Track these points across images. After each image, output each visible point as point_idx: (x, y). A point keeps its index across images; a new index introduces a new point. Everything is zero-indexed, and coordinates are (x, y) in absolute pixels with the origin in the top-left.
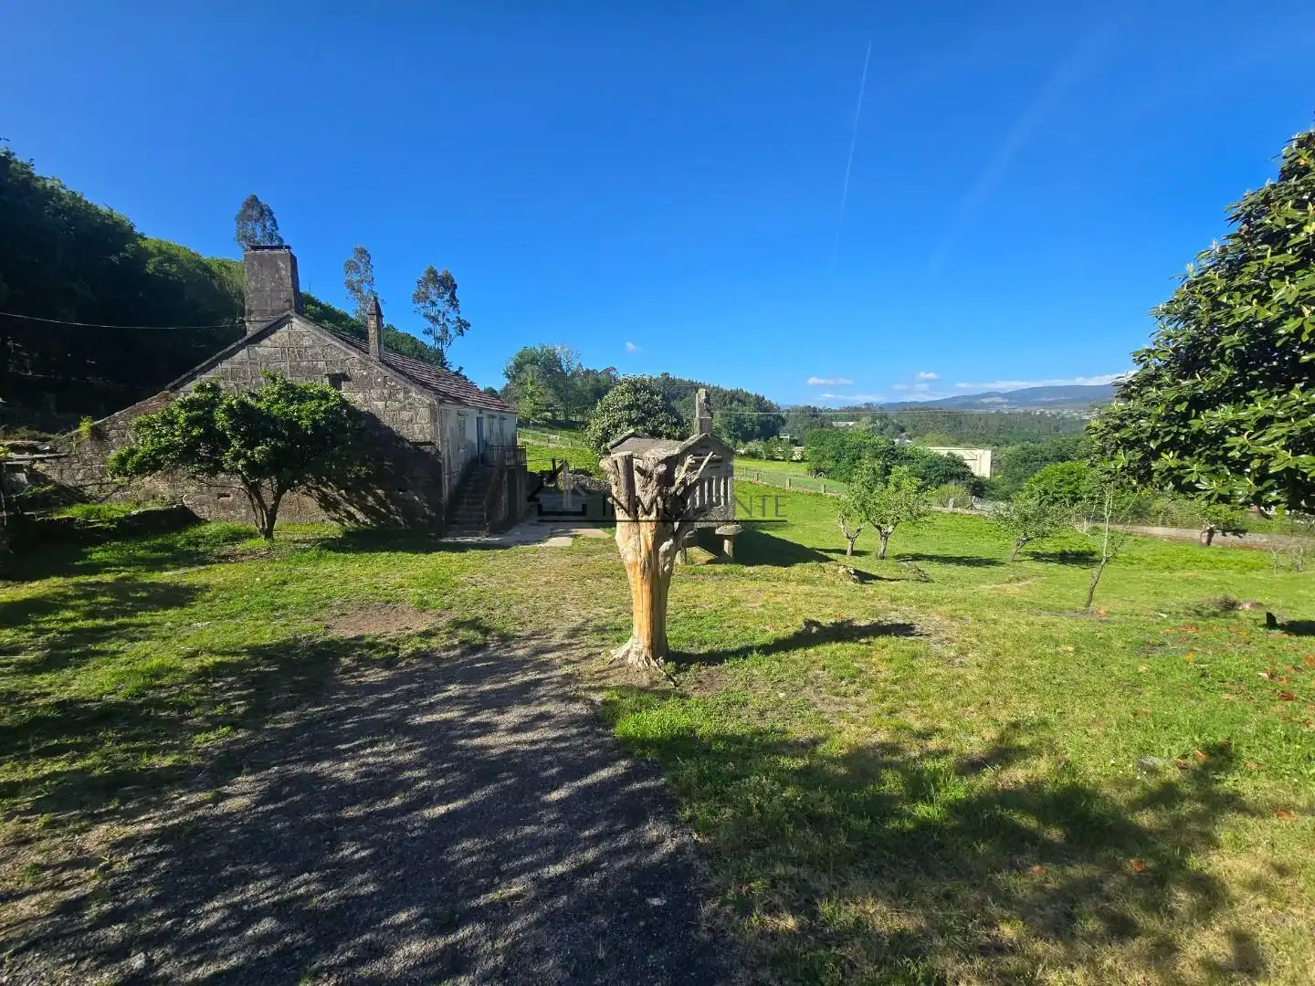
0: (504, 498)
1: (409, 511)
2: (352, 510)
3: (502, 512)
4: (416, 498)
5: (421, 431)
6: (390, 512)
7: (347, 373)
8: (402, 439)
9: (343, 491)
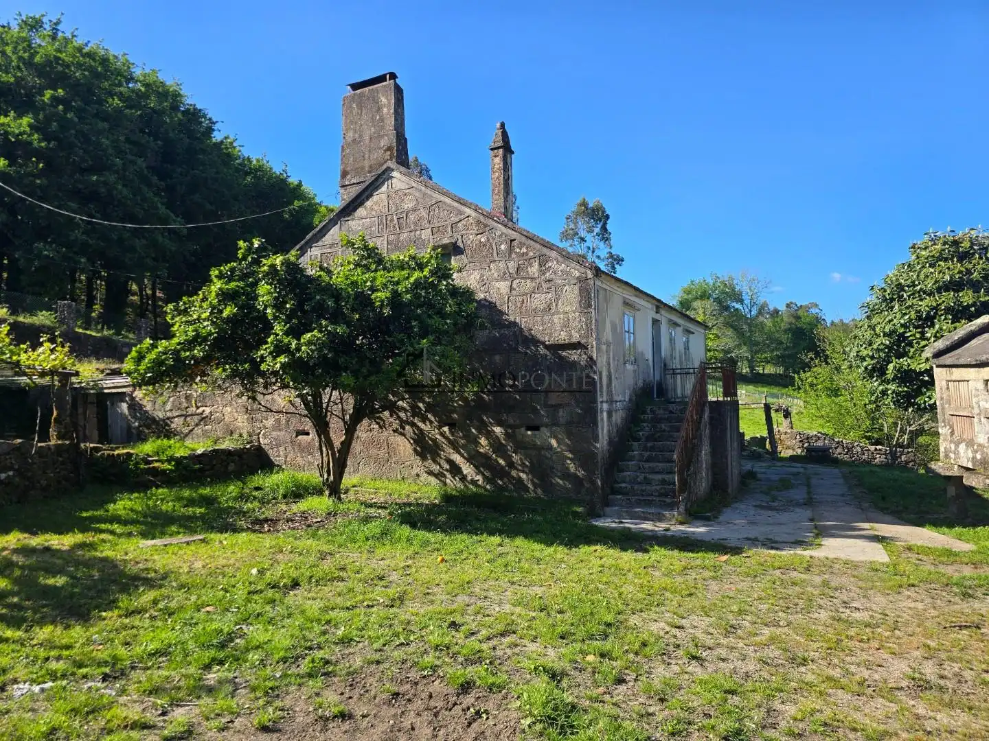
0: (705, 453)
1: (542, 467)
2: (457, 458)
3: (703, 484)
4: (554, 442)
5: (566, 325)
6: (511, 465)
7: (460, 244)
8: (535, 341)
9: (446, 429)
